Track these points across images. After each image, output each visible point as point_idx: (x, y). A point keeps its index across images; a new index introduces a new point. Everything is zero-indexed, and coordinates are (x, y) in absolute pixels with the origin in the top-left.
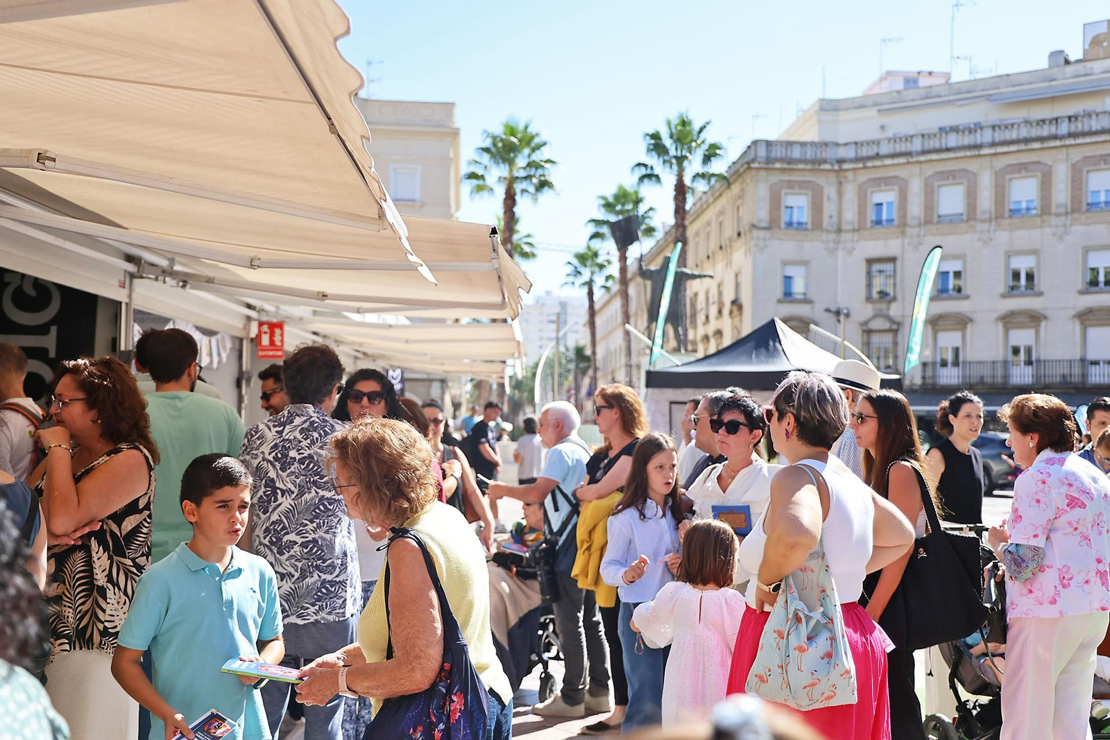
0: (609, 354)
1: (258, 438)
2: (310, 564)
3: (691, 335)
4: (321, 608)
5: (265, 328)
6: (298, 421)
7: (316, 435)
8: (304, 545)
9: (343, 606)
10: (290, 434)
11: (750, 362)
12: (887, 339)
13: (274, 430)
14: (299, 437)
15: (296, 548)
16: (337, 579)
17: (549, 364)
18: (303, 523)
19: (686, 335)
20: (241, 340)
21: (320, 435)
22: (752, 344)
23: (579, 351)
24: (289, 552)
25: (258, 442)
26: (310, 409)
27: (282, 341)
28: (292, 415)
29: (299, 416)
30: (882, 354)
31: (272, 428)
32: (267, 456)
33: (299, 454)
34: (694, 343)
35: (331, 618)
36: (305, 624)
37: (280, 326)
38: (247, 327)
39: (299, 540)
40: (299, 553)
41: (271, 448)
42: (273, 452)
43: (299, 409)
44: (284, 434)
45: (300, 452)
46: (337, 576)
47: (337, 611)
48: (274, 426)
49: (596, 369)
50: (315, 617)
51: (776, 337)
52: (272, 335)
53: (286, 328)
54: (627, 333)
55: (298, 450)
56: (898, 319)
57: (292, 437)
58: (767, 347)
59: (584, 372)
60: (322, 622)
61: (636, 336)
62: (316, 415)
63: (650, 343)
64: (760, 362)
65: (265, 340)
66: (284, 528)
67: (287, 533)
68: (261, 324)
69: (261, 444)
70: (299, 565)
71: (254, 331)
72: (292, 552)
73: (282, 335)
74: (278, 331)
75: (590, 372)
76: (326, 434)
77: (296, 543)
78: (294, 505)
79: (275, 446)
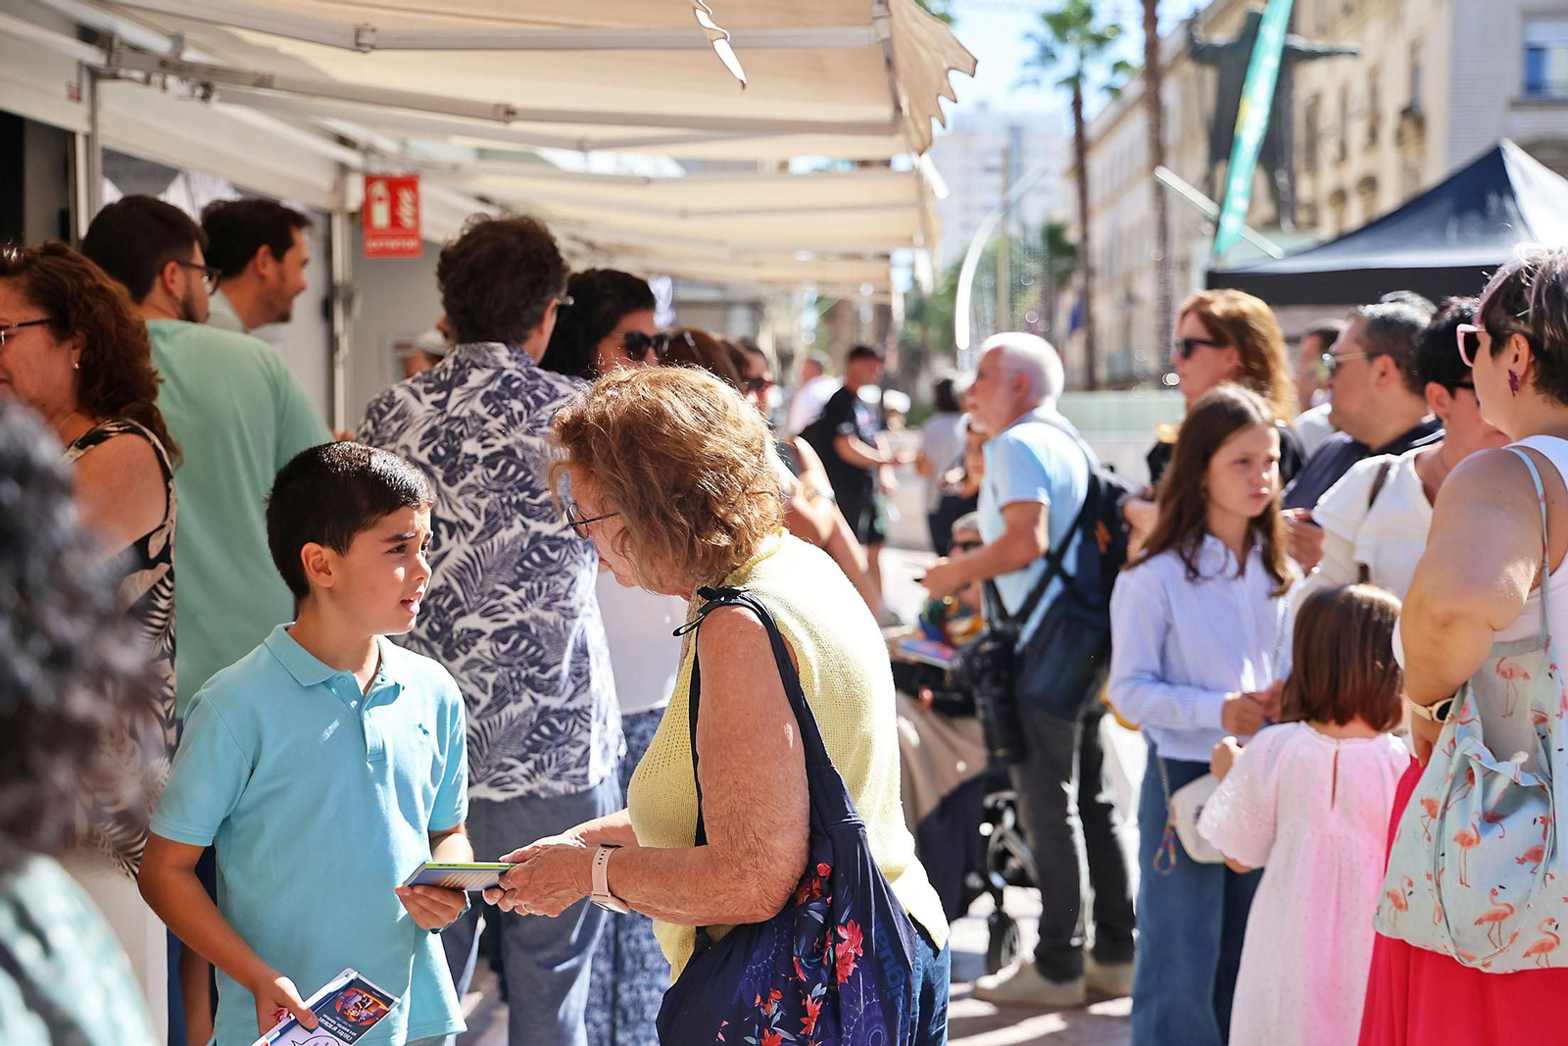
1: (396, 418)
2: (514, 674)
3: (1305, 189)
4: (540, 767)
5: (379, 189)
6: (476, 378)
7: (517, 406)
8: (500, 636)
9: (583, 762)
10: (462, 406)
11: (1441, 241)
13: (427, 399)
14: (482, 411)
15: (483, 644)
16: (571, 706)
18: (495, 591)
19: (1292, 189)
20: (329, 216)
21: (527, 406)
22: (1444, 206)
23: (1053, 234)
24: (466, 653)
25: (395, 426)
27: (416, 217)
28: (462, 367)
29: (479, 370)
31: (423, 396)
32: (415, 454)
33: (484, 447)
34: (1312, 207)
35: (561, 787)
36: (506, 801)
37: (410, 183)
38: (339, 189)
39: (489, 626)
40: (488, 654)
41: (424, 437)
42: (429, 444)
44: (449, 407)
45: (488, 441)
46: (570, 699)
47: (573, 772)
48: (428, 391)
49: (1089, 273)
50: (528, 786)
51: (1504, 187)
52: (394, 204)
53: (425, 189)
54: (1160, 190)
55: (482, 439)
57: (466, 413)
58: (1481, 208)
59: (1063, 281)
60: (543, 795)
61: (1183, 198)
63: (1210, 208)
64: (1465, 242)
65: (380, 216)
66: (456, 603)
67: (462, 614)
68: (370, 180)
69: (401, 430)
70: (490, 678)
71: (355, 197)
72: (474, 653)
73: (415, 204)
74: (406, 196)
75: (1077, 281)
76: (539, 402)
77: (480, 633)
78: (473, 554)
79: (432, 433)
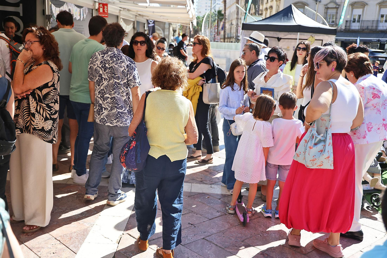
0: (230, 13)
1: (95, 58)
2: (113, 105)
3: (261, 8)
4: (118, 121)
5: (101, 5)
6: (110, 53)
7: (115, 59)
8: (111, 99)
9: (126, 121)
10: (106, 58)
11: (281, 22)
12: (334, 11)
13: (101, 55)
14: (109, 59)
15: (109, 99)
16: (124, 112)
17: (208, 17)
18: (110, 91)
19: (259, 8)
20: (92, 10)
21: (116, 60)
22: (282, 14)
23: (219, 12)
24: (106, 101)
25: (95, 60)
26: (115, 49)
27: (107, 11)
28: (108, 51)
29: (110, 52)
30: (331, 17)
31: (100, 55)
32: (99, 65)
33: (109, 66)
34: (262, 11)
35: (121, 125)
36: (112, 126)
37: (106, 5)
38: (94, 5)
39: (110, 97)
40: (110, 101)
41: (100, 63)
42: (101, 64)
43: (111, 49)
44: (104, 58)
45: (109, 65)
46: (124, 111)
47: (124, 123)
48: (101, 54)
49: (225, 19)
50: (116, 124)
51: (291, 12)
52: (104, 8)
53: (109, 5)
54: (238, 8)
55: (109, 64)
56: (339, 4)
57: (107, 59)
58: (288, 16)
59: (221, 20)
60: (118, 126)
61: (241, 9)
62: (117, 52)
63: (245, 11)
64: (284, 22)
65: (101, 10)
66: (105, 92)
67: (106, 94)
68: (99, 4)
69: (96, 61)
70: (110, 105)
71: (97, 7)
72: (107, 101)
73: (107, 8)
74: (106, 7)
75: (223, 20)
76: (119, 59)
77: (109, 98)
78: (108, 84)
79: (102, 62)
